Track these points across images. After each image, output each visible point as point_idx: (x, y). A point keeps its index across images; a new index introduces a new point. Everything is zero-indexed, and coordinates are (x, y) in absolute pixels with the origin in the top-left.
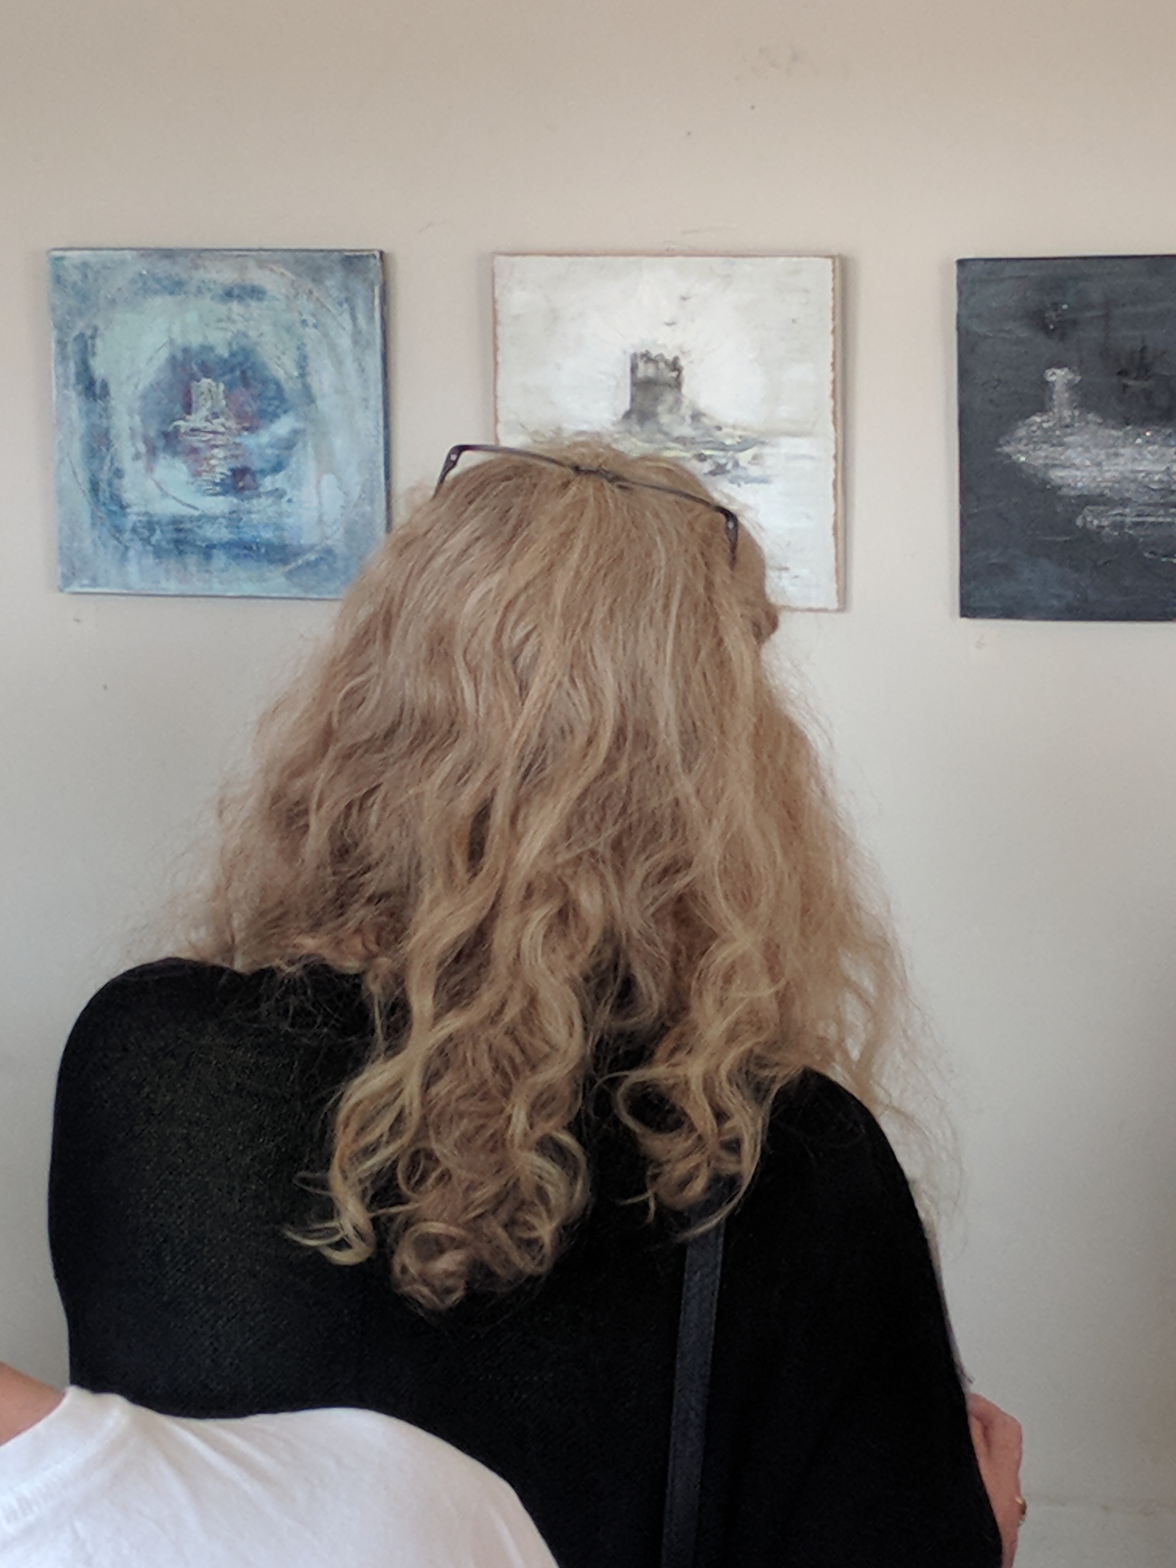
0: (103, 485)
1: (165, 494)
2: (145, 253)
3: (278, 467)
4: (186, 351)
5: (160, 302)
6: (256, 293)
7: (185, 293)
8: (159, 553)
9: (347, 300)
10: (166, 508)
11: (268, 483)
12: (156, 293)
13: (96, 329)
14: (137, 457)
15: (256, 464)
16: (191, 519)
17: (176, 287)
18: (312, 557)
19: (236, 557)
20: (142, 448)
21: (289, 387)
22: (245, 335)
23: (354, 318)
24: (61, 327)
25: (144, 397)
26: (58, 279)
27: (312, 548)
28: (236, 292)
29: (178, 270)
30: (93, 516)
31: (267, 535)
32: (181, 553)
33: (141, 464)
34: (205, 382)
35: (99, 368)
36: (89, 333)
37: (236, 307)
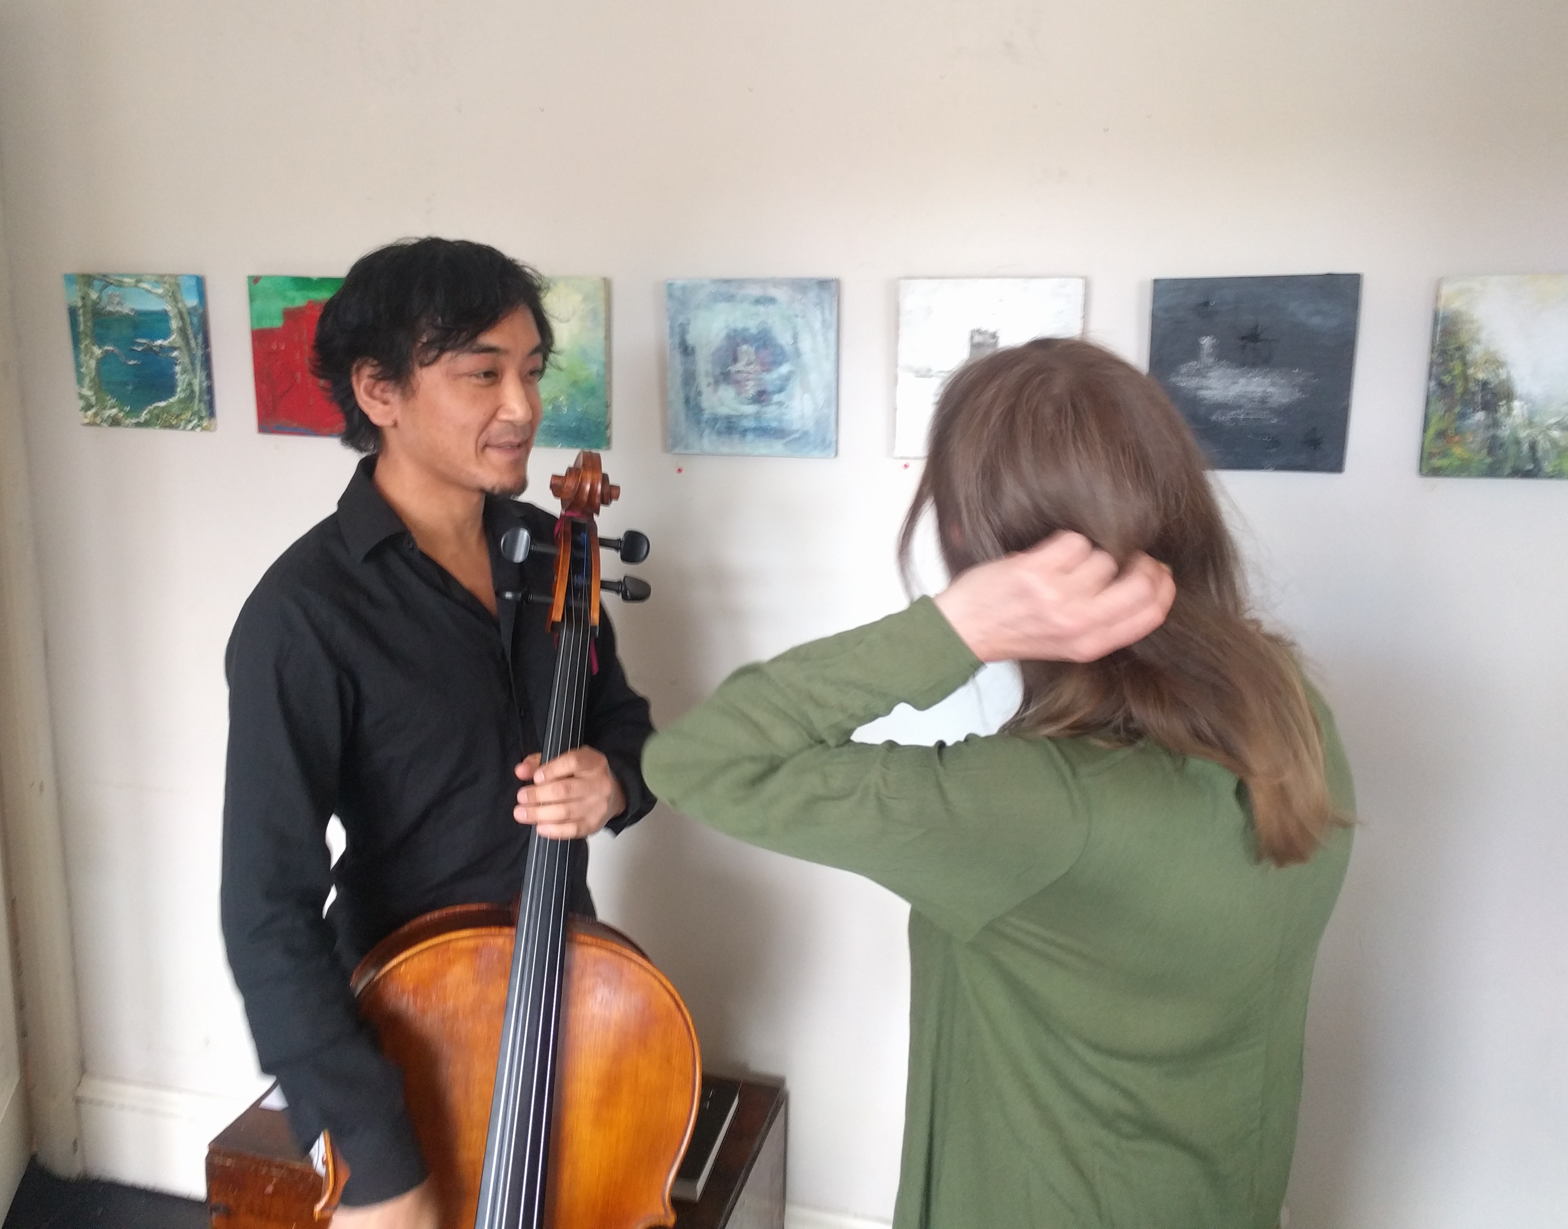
0: (691, 400)
1: (722, 404)
2: (715, 281)
3: (781, 390)
4: (735, 331)
5: (722, 306)
6: (772, 300)
7: (734, 301)
8: (719, 433)
9: (819, 304)
10: (723, 411)
11: (776, 398)
12: (720, 301)
13: (689, 320)
14: (709, 385)
15: (770, 388)
16: (737, 416)
17: (730, 298)
18: (797, 435)
19: (759, 436)
20: (712, 380)
21: (788, 349)
22: (766, 323)
23: (823, 313)
24: (672, 319)
25: (713, 354)
26: (671, 296)
27: (797, 431)
28: (761, 300)
29: (732, 290)
30: (687, 416)
31: (774, 424)
32: (730, 434)
33: (711, 389)
34: (745, 347)
35: (691, 339)
36: (685, 322)
37: (761, 308)
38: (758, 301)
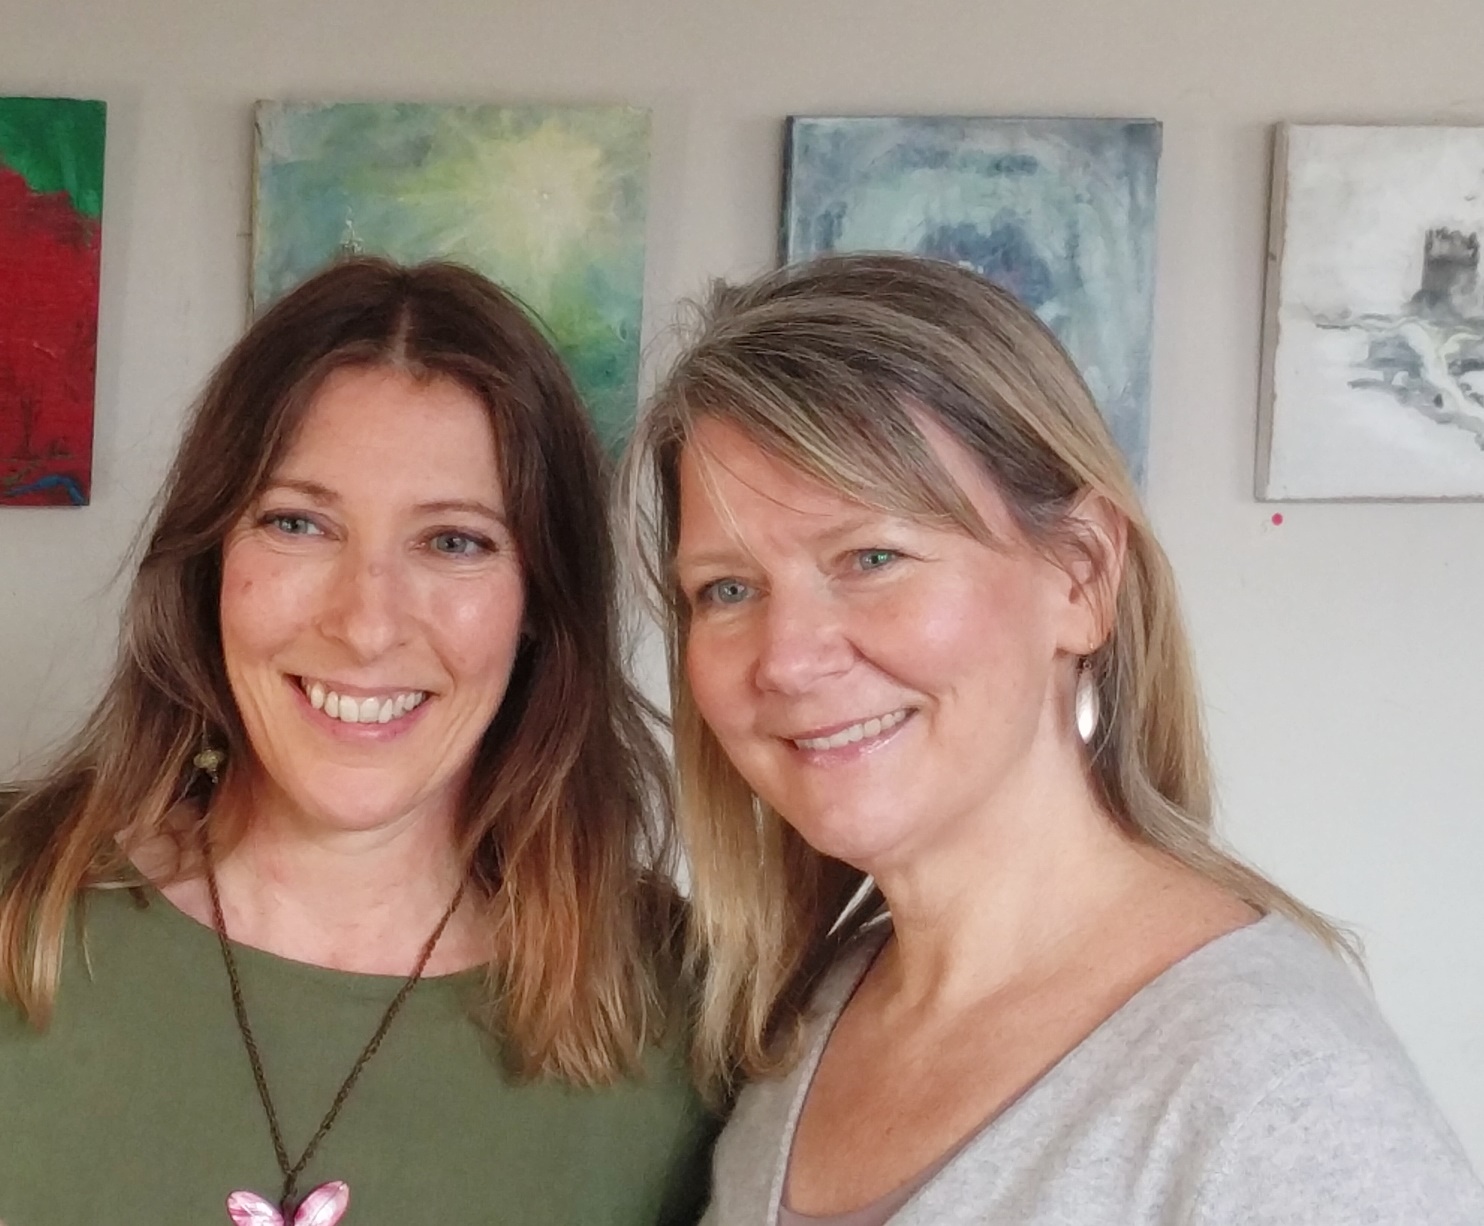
2: (907, 120)
4: (944, 230)
5: (921, 176)
6: (1026, 165)
7: (947, 166)
9: (1127, 173)
12: (915, 165)
13: (844, 206)
17: (937, 159)
21: (1057, 268)
22: (1012, 213)
23: (1133, 194)
24: (804, 205)
26: (806, 151)
28: (1004, 164)
29: (940, 140)
36: (835, 211)
37: (1003, 182)
38: (997, 167)
